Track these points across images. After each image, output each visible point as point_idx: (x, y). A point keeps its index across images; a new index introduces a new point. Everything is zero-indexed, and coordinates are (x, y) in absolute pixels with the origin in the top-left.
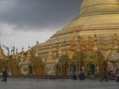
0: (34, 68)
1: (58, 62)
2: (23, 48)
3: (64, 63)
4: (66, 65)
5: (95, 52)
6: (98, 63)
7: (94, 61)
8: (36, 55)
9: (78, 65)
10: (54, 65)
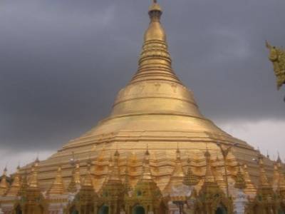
0: (26, 211)
1: (74, 200)
2: (5, 170)
3: (86, 203)
4: (88, 205)
5: (146, 184)
6: (151, 205)
7: (144, 200)
8: (32, 185)
9: (112, 207)
10: (65, 204)
